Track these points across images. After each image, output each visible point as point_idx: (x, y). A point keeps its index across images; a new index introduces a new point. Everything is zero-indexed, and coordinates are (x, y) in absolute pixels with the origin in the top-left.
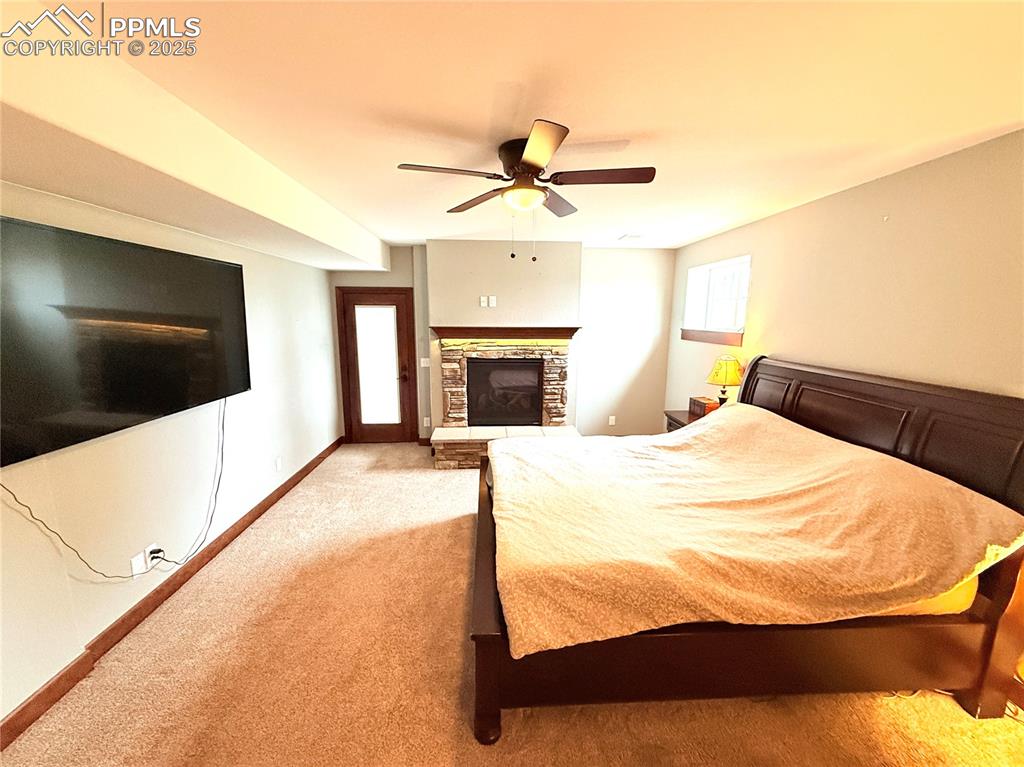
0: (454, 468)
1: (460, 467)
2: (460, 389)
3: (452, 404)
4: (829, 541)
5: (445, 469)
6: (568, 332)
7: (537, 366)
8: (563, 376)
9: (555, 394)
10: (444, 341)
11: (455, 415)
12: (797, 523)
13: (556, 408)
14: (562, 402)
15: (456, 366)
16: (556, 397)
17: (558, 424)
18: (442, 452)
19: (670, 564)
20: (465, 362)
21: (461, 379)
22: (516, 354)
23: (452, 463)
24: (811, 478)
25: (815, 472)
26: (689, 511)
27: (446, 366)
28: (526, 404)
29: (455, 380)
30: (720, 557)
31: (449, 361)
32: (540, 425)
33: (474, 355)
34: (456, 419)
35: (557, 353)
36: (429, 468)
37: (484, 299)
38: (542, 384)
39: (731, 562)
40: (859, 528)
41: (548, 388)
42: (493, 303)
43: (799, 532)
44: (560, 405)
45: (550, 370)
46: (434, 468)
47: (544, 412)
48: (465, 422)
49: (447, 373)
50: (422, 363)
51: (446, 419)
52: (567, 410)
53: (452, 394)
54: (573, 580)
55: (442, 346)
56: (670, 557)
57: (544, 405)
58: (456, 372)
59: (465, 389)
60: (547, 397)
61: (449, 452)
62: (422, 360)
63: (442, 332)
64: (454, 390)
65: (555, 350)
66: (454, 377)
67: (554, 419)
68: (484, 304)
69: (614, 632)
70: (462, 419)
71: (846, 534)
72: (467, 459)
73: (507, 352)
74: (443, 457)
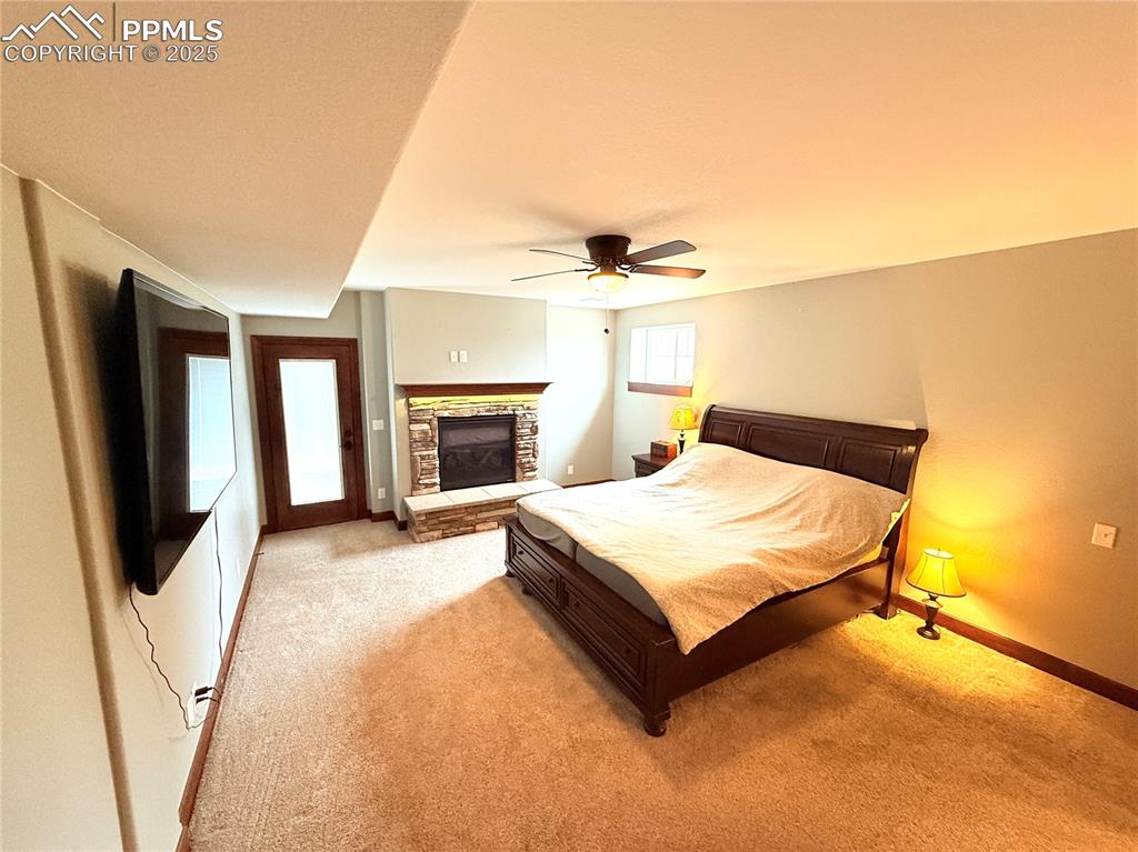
0: (438, 539)
1: (445, 537)
2: (431, 452)
3: (422, 469)
4: (818, 529)
5: (428, 541)
6: (539, 388)
7: (510, 421)
8: (535, 430)
9: (528, 448)
10: (412, 400)
11: (427, 481)
12: (796, 521)
13: (529, 462)
14: (534, 456)
15: (426, 427)
16: (528, 451)
17: (531, 478)
18: (424, 523)
19: (755, 560)
20: (436, 423)
21: (432, 441)
22: (488, 411)
23: (436, 534)
24: (787, 491)
25: (788, 486)
26: (728, 527)
27: (414, 427)
28: (497, 462)
29: (427, 443)
30: (778, 550)
31: (417, 422)
32: (514, 481)
33: (446, 414)
34: (427, 486)
35: (528, 408)
36: (408, 543)
37: (454, 354)
38: (515, 440)
39: (784, 551)
40: (829, 518)
41: (521, 443)
42: (464, 359)
43: (800, 526)
44: (532, 459)
45: (522, 425)
46: (415, 542)
47: (518, 469)
48: (438, 488)
49: (416, 436)
50: (373, 425)
51: (415, 486)
52: (538, 463)
53: (422, 458)
54: (707, 586)
55: (409, 405)
56: (754, 556)
57: (518, 461)
58: (427, 433)
59: (436, 452)
60: (520, 452)
61: (430, 522)
62: (374, 422)
63: (410, 391)
64: (425, 453)
65: (526, 405)
66: (425, 439)
67: (528, 474)
68: (454, 360)
69: (736, 617)
70: (435, 484)
71: (826, 522)
72: (451, 527)
73: (481, 409)
74: (425, 528)
